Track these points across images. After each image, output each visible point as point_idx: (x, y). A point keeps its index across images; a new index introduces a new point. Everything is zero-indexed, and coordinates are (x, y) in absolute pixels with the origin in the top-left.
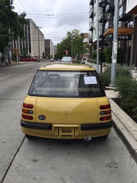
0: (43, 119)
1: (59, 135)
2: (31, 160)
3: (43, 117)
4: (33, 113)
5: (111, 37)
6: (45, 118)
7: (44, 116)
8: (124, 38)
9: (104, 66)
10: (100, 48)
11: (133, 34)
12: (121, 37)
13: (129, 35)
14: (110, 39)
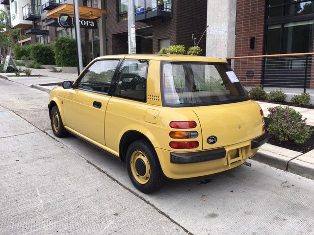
0: (214, 142)
1: (228, 164)
2: (206, 217)
3: (213, 139)
4: (197, 135)
5: (66, 20)
6: (216, 140)
7: (215, 137)
8: (87, 25)
9: (55, 71)
10: (29, 39)
11: (100, 19)
12: (83, 22)
13: (95, 21)
14: (65, 24)
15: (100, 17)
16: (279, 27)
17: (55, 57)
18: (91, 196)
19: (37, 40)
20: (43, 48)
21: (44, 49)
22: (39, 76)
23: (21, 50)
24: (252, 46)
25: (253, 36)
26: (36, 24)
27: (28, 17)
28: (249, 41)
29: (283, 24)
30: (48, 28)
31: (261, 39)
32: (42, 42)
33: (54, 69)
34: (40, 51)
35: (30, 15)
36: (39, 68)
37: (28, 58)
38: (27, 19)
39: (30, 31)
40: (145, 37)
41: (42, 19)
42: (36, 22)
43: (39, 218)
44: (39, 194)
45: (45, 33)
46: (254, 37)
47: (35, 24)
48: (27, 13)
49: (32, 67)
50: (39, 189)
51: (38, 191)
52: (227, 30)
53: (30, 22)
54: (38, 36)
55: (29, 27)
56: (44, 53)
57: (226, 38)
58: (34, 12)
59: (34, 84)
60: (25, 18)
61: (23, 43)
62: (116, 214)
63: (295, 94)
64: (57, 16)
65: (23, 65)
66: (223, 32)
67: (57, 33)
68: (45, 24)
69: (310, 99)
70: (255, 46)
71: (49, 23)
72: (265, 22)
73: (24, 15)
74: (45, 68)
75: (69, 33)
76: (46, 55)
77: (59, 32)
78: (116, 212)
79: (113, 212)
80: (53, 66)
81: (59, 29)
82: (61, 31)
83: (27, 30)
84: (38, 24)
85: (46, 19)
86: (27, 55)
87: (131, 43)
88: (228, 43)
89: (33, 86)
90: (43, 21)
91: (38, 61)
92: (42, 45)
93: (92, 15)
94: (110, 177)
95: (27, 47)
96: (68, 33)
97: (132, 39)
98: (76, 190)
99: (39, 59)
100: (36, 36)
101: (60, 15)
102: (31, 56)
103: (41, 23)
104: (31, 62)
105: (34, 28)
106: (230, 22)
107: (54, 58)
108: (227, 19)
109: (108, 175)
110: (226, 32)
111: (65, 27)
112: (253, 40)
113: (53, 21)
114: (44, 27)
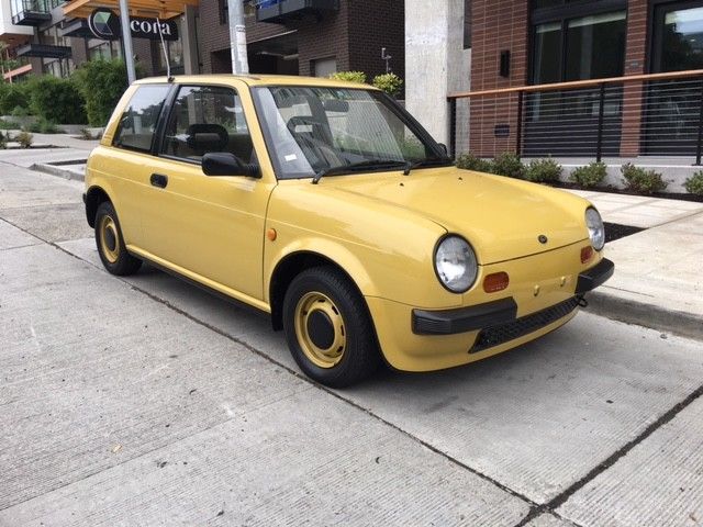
5: (106, 21)
8: (155, 31)
9: (88, 137)
10: (28, 67)
11: (184, 18)
12: (146, 26)
13: (173, 23)
14: (105, 30)
15: (183, 14)
16: (558, 28)
17: (86, 106)
18: (131, 334)
19: (45, 69)
20: (57, 86)
21: (60, 89)
22: (50, 147)
23: (10, 93)
24: (505, 70)
25: (506, 48)
26: (43, 32)
27: (22, 17)
28: (498, 60)
29: (567, 22)
30: (68, 42)
31: (521, 54)
32: (57, 74)
33: (85, 132)
34: (52, 94)
35: (27, 13)
36: (51, 131)
37: (27, 111)
38: (21, 23)
39: (28, 48)
40: (286, 57)
41: (55, 21)
42: (41, 29)
43: (31, 365)
44: (34, 335)
45: (63, 53)
46: (508, 52)
47: (40, 34)
48: (21, 9)
49: (36, 130)
50: (35, 328)
51: (33, 330)
52: (445, 36)
53: (28, 30)
54: (47, 60)
55: (27, 39)
56: (62, 97)
57: (445, 52)
58: (36, 7)
59: (38, 163)
60: (16, 21)
61: (14, 78)
62: (173, 357)
63: (578, 166)
64: (87, 13)
65: (16, 126)
66: (437, 41)
67: (89, 52)
68: (61, 33)
69: (606, 174)
70: (511, 70)
71: (69, 30)
72: (529, 18)
73: (15, 14)
74: (64, 133)
75: (116, 51)
76: (67, 102)
77: (93, 49)
78: (173, 354)
79: (168, 353)
80: (83, 127)
81: (93, 43)
82: (99, 48)
83: (20, 46)
84: (46, 33)
85: (64, 21)
86: (25, 106)
87: (239, 64)
88: (448, 65)
89: (35, 167)
90: (58, 25)
91: (49, 117)
92: (57, 80)
93: (165, 11)
94: (174, 308)
95: (22, 87)
96: (113, 52)
97: (239, 55)
98: (106, 327)
99: (50, 111)
100: (42, 62)
101: (92, 10)
102: (33, 106)
103: (52, 32)
104: (34, 120)
105: (37, 42)
106: (451, 19)
107: (83, 109)
108: (444, 12)
109: (169, 306)
110: (443, 39)
111: (105, 38)
112: (505, 58)
113: (79, 25)
114: (60, 39)
